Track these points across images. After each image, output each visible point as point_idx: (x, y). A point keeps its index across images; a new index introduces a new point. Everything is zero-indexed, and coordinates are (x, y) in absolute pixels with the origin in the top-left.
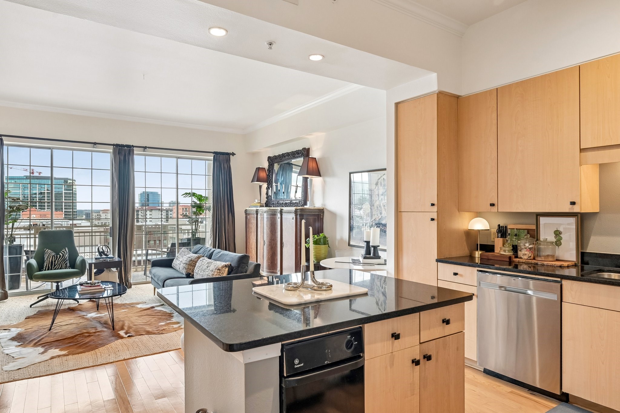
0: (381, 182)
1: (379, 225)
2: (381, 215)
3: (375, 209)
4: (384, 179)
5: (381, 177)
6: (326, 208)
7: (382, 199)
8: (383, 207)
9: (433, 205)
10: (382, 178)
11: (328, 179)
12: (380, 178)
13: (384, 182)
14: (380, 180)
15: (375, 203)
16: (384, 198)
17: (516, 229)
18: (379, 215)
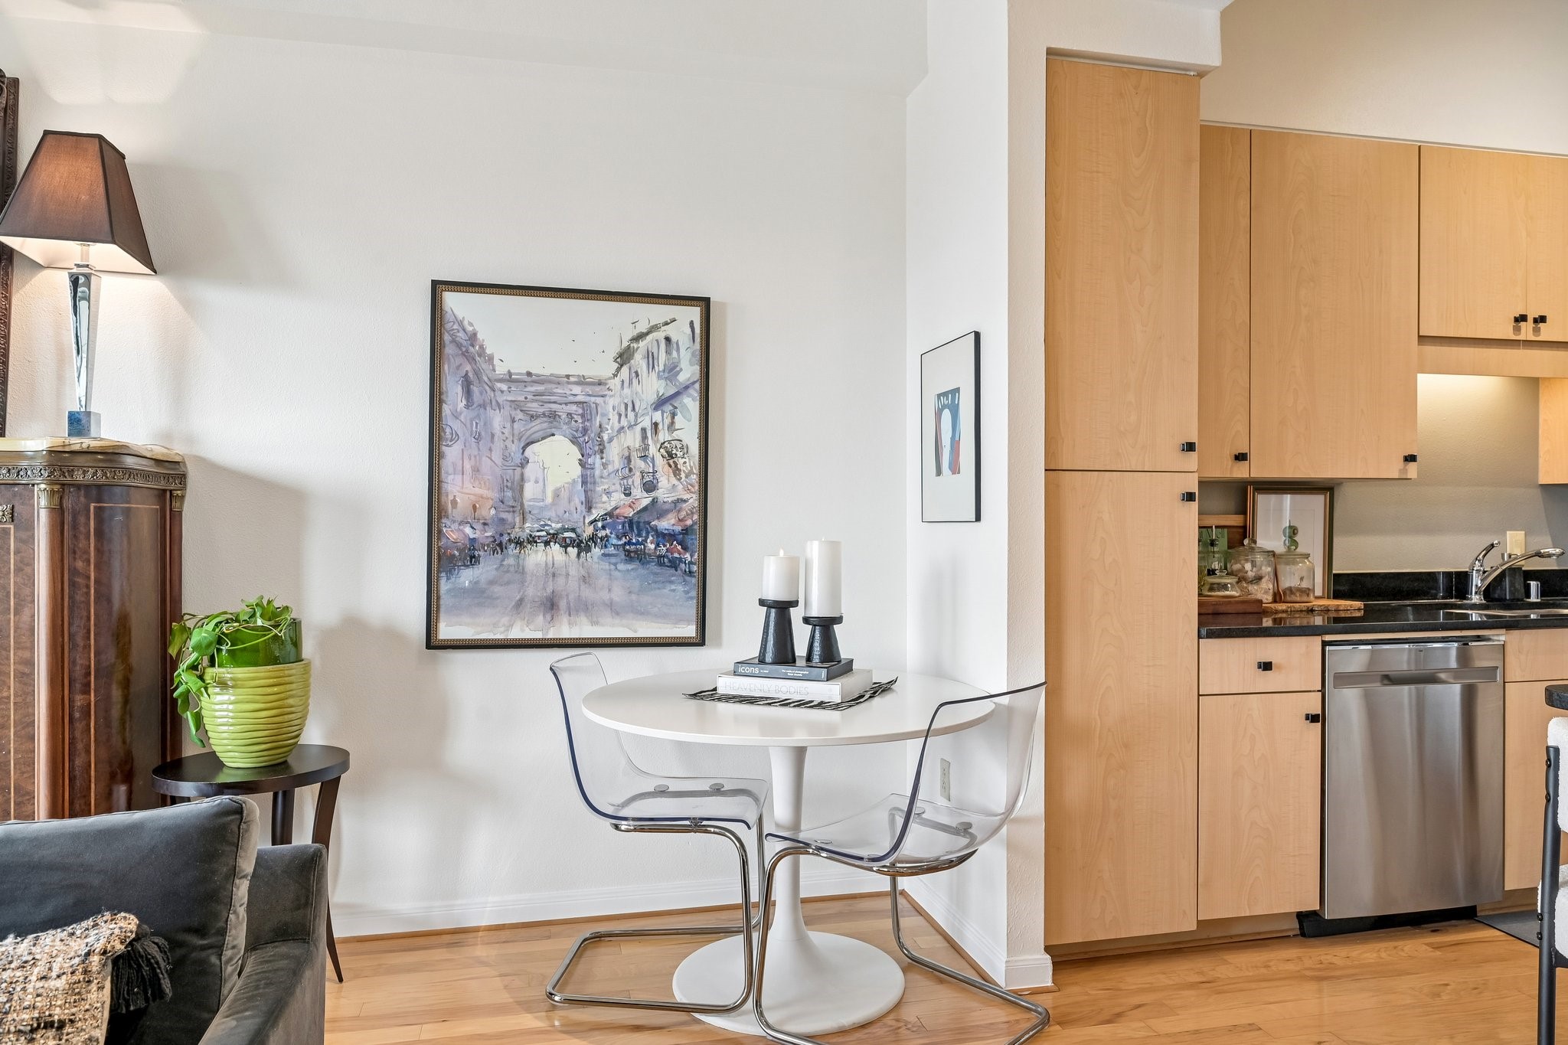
0: (655, 351)
1: (639, 535)
2: (653, 494)
3: (610, 468)
4: (668, 339)
5: (654, 328)
6: (201, 460)
7: (656, 425)
8: (660, 462)
9: (1190, 447)
10: (660, 335)
11: (216, 297)
12: (647, 334)
13: (668, 352)
14: (642, 344)
15: (611, 440)
16: (667, 421)
17: (1217, 527)
18: (638, 492)
